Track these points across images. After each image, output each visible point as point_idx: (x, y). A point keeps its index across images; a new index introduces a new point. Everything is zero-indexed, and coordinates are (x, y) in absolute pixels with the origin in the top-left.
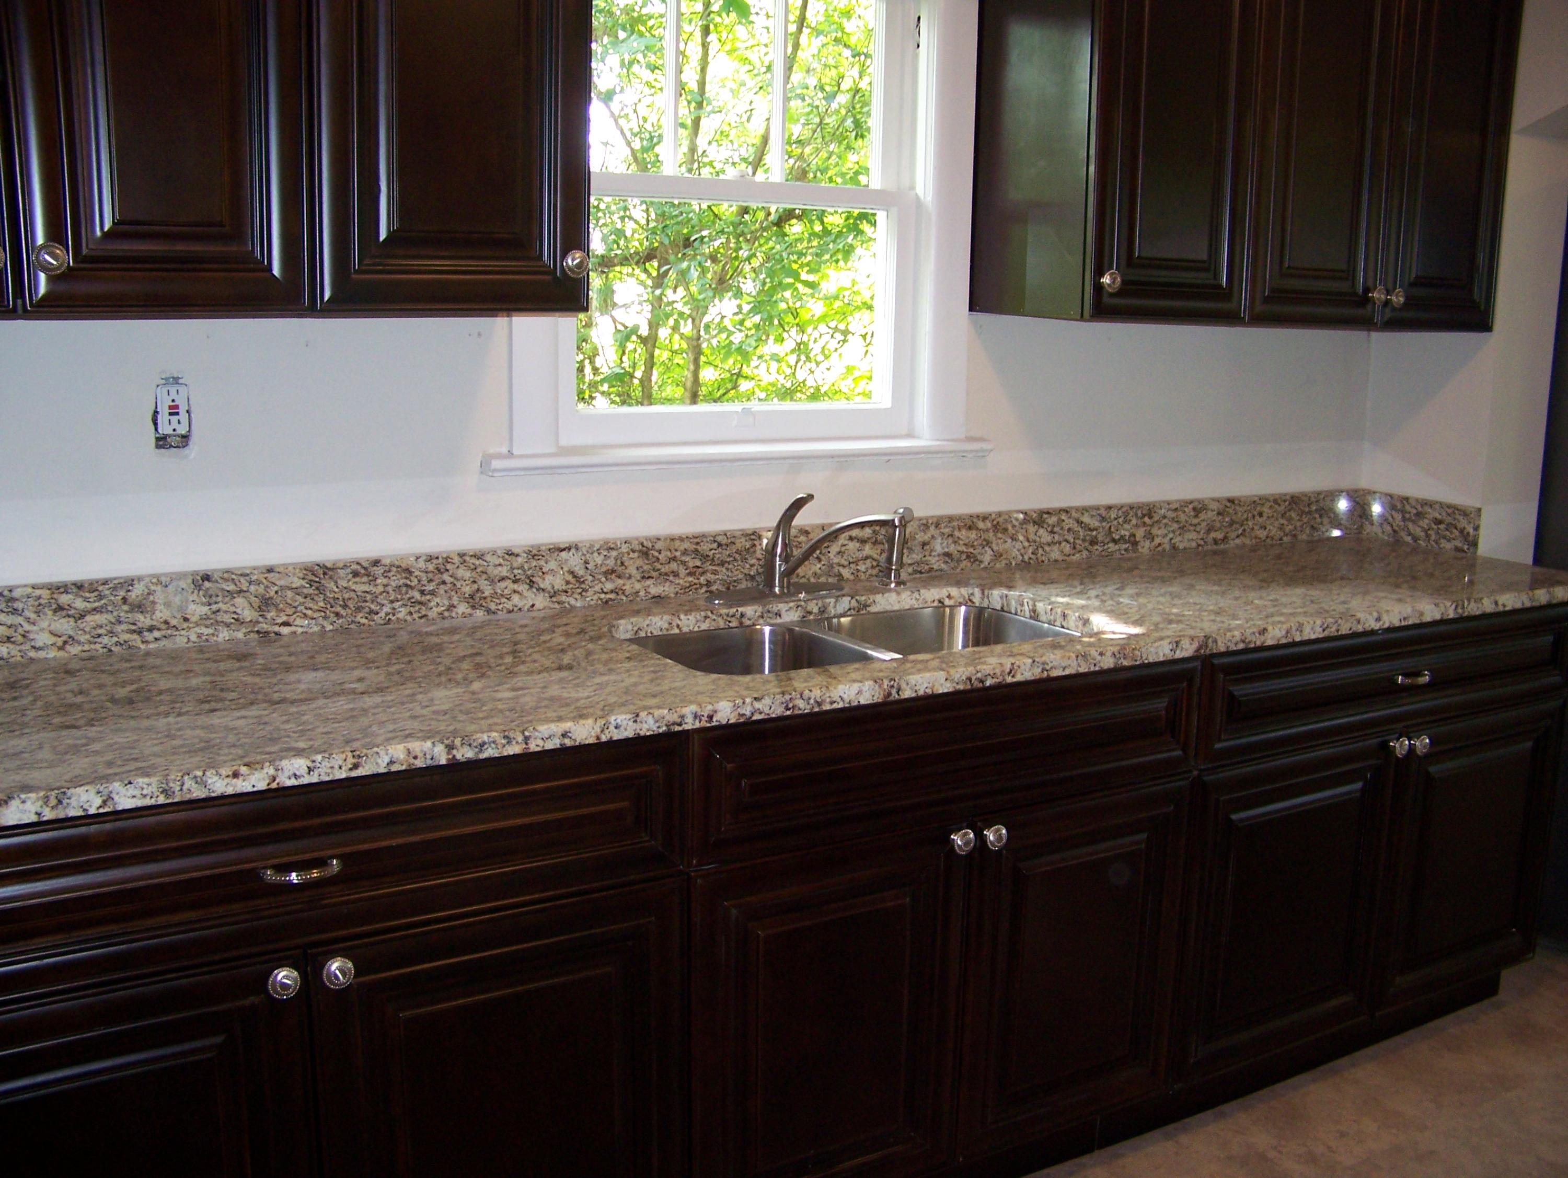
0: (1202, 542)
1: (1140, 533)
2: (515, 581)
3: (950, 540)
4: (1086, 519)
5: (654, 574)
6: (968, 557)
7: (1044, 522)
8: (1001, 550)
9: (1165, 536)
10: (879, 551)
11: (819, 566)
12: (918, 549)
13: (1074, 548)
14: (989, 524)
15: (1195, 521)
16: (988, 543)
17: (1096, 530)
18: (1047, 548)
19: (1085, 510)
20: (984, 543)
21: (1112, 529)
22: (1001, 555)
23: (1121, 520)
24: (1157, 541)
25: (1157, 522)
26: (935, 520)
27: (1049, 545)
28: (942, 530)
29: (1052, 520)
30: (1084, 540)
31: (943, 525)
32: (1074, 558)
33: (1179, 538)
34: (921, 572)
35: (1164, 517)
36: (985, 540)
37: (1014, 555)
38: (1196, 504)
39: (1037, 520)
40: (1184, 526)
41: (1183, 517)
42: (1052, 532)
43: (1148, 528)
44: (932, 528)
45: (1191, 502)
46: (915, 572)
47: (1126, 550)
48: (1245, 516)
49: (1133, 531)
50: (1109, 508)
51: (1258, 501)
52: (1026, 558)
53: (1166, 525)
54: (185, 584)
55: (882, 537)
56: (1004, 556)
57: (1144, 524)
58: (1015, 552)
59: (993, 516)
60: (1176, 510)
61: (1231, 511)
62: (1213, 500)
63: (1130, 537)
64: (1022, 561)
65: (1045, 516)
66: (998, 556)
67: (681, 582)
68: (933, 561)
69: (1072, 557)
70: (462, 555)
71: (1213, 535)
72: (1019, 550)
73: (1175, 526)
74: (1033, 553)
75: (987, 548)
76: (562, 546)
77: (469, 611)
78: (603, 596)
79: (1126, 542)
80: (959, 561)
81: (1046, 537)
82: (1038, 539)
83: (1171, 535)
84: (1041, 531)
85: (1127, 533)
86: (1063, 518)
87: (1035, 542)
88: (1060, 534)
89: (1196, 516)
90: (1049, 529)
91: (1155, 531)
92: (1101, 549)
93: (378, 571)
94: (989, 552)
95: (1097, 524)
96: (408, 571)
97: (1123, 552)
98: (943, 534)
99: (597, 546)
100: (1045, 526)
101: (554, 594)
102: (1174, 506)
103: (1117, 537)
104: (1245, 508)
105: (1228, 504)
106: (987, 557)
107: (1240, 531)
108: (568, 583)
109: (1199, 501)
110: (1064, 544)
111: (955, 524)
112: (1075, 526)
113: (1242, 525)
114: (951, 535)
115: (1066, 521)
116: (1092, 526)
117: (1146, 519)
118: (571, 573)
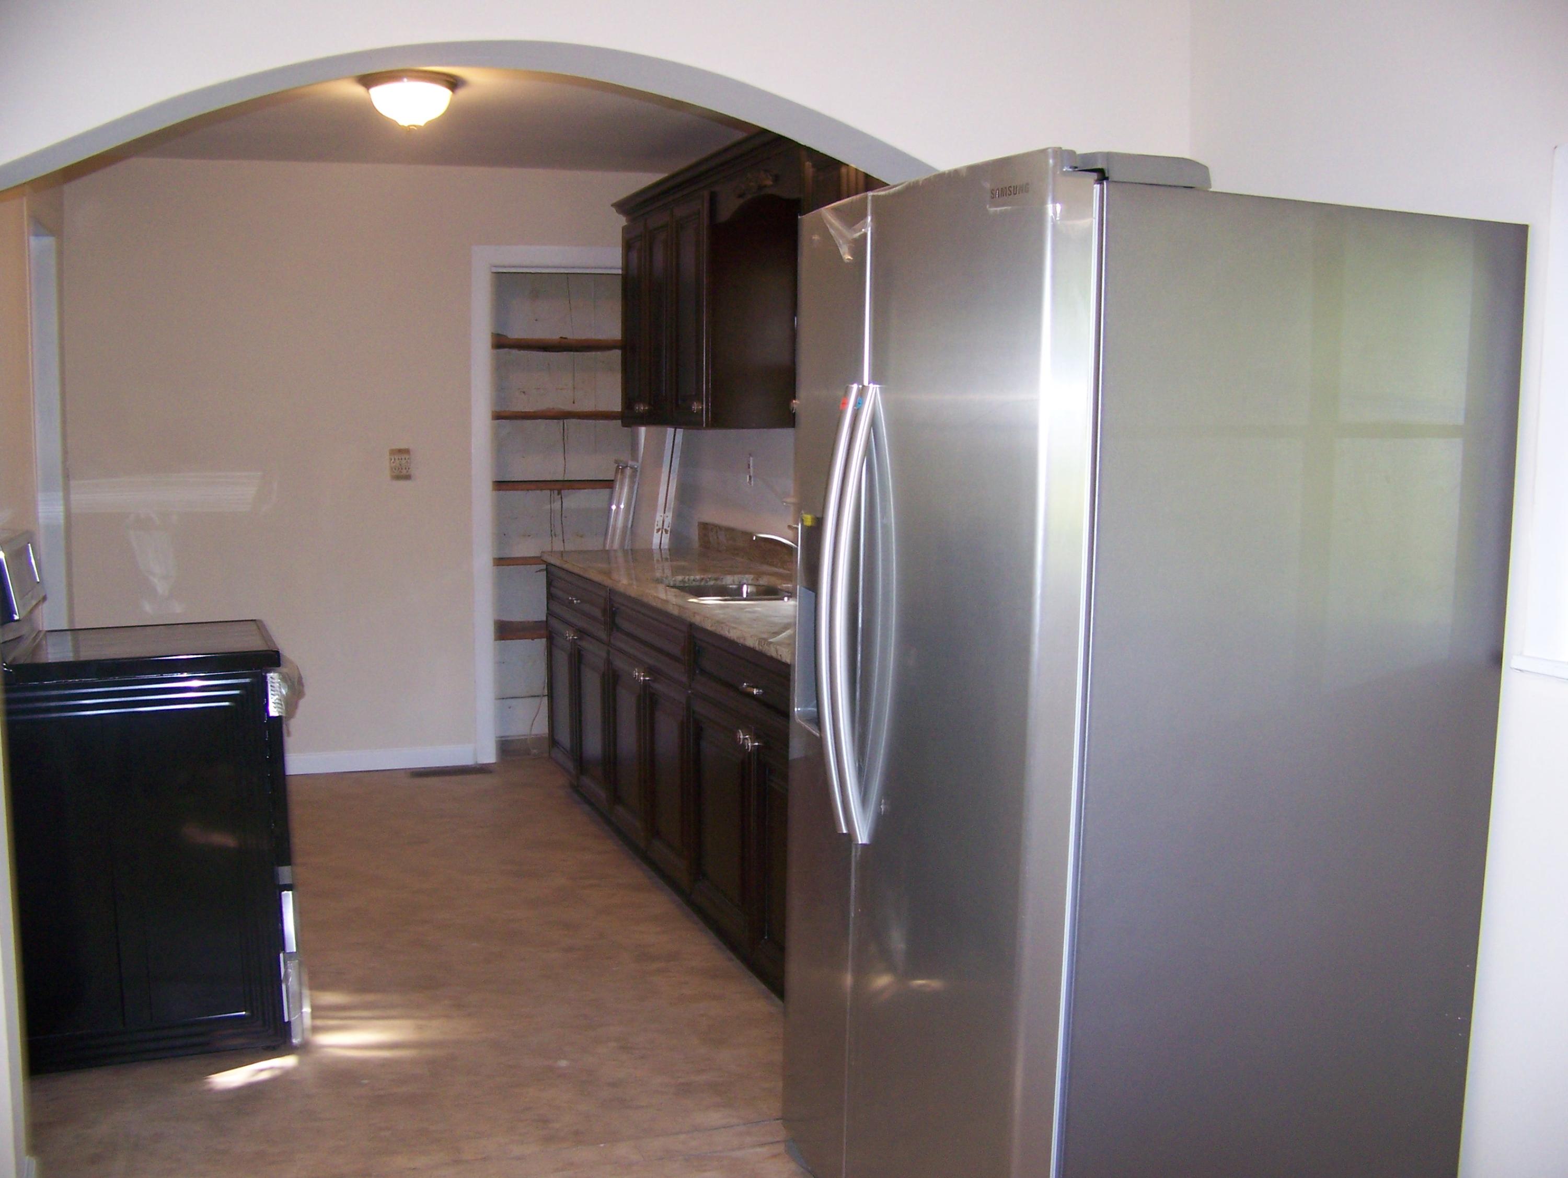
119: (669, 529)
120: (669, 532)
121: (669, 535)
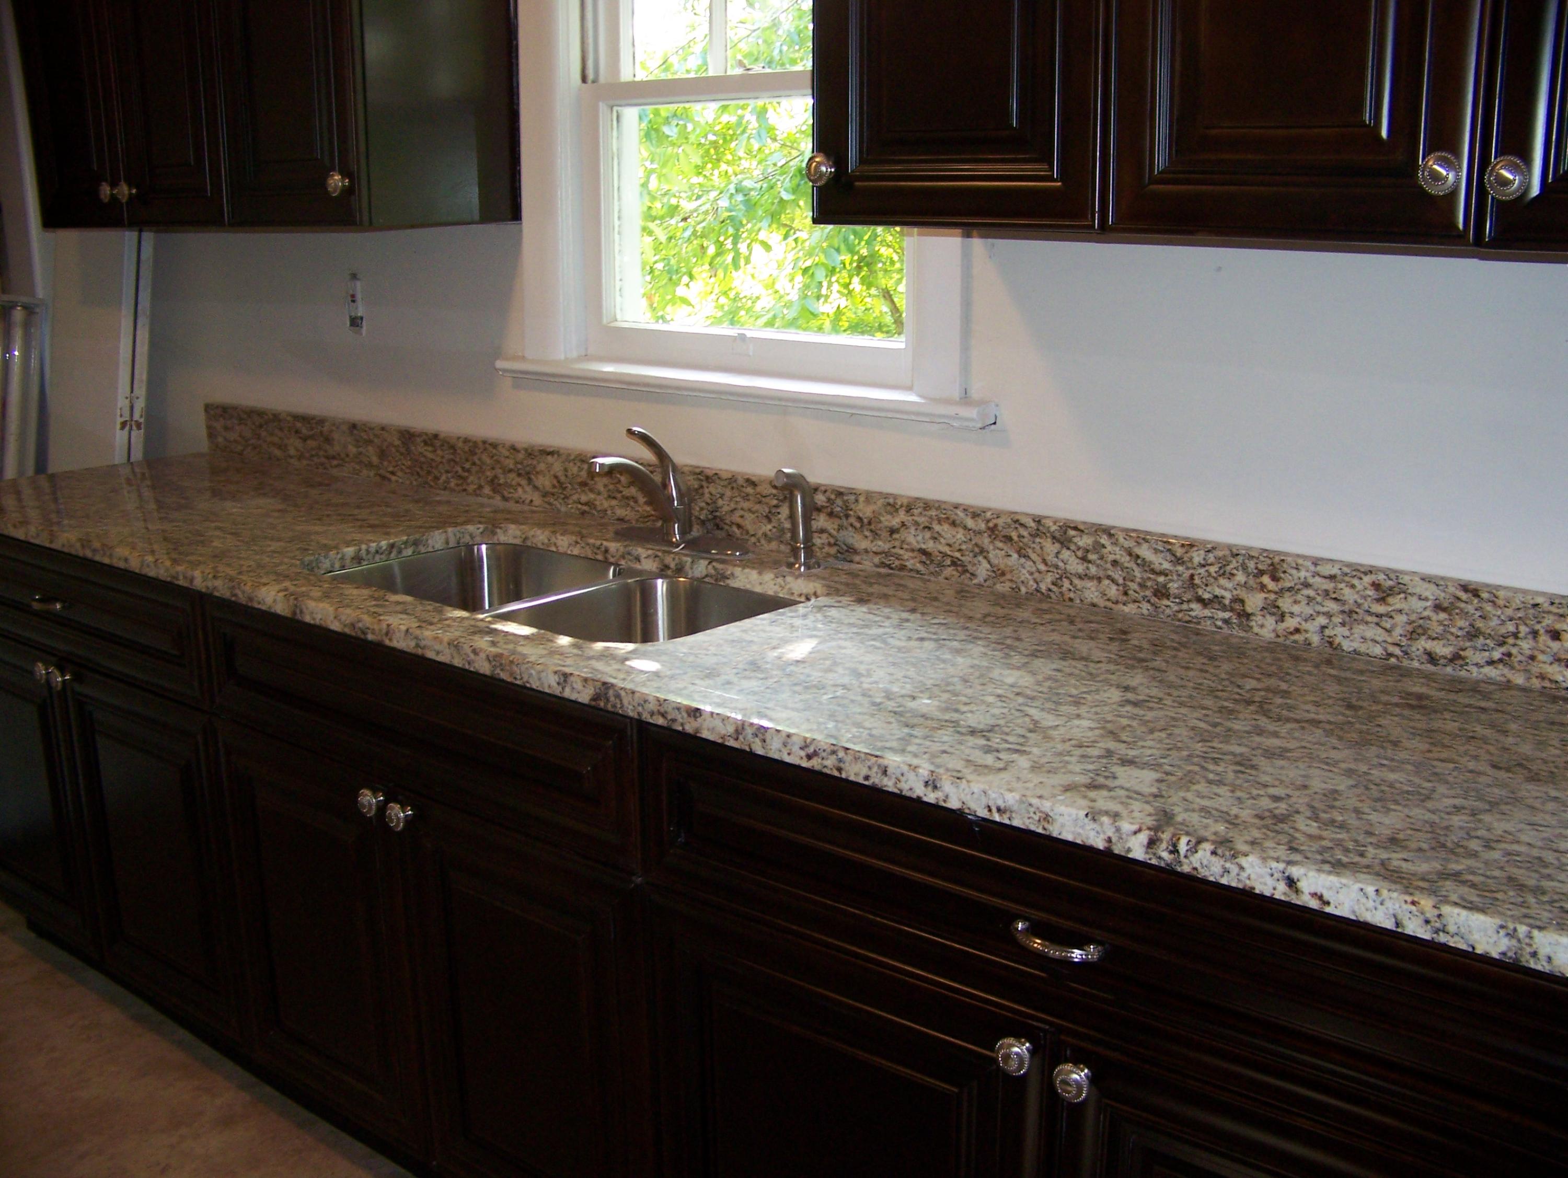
0: (1397, 651)
1: (1254, 601)
2: (519, 475)
3: (928, 534)
4: (1145, 552)
5: (619, 495)
6: (954, 564)
7: (1070, 541)
8: (1002, 566)
9: (1311, 618)
10: (836, 527)
11: (769, 527)
12: (885, 534)
13: (1126, 594)
14: (983, 526)
15: (1380, 609)
16: (983, 551)
17: (1166, 575)
18: (1076, 581)
19: (1142, 537)
20: (977, 550)
21: (1197, 581)
22: (1003, 574)
23: (1212, 569)
24: (1291, 623)
25: (1290, 589)
26: (905, 502)
27: (1080, 577)
28: (916, 518)
29: (1085, 541)
30: (1142, 586)
31: (916, 512)
32: (1126, 609)
33: (1345, 631)
34: (889, 567)
35: (1307, 585)
36: (976, 545)
37: (1023, 578)
38: (1381, 577)
39: (1057, 534)
40: (1351, 612)
41: (1349, 595)
42: (1084, 559)
43: (1273, 596)
44: (902, 513)
45: (1370, 571)
46: (883, 565)
47: (1226, 621)
48: (1511, 627)
49: (1243, 594)
50: (1190, 545)
51: (1546, 606)
52: (1043, 587)
53: (1310, 599)
54: (344, 428)
55: (839, 509)
56: (1008, 576)
57: (1263, 587)
58: (1024, 575)
59: (988, 515)
60: (1332, 578)
61: (1470, 608)
62: (1426, 579)
63: (1232, 601)
64: (1037, 590)
65: (1072, 533)
66: (999, 573)
67: (640, 509)
68: (906, 557)
69: (1120, 606)
70: (484, 442)
71: (1423, 644)
72: (1031, 574)
73: (1332, 606)
74: (1053, 584)
75: (980, 558)
76: (548, 450)
77: (491, 493)
78: (580, 506)
79: (1224, 608)
80: (940, 565)
81: (1076, 566)
82: (1061, 564)
83: (1322, 620)
84: (1066, 554)
85: (1228, 595)
86: (1103, 541)
87: (1057, 567)
88: (1098, 566)
89: (1382, 600)
90: (1080, 554)
91: (1285, 603)
92: (1176, 608)
93: (437, 443)
94: (985, 564)
95: (1166, 565)
96: (453, 447)
97: (1219, 623)
98: (917, 524)
99: (572, 457)
100: (1073, 547)
101: (545, 495)
102: (1327, 570)
103: (1206, 596)
104: (1509, 612)
105: (1464, 596)
106: (982, 570)
107: (1496, 655)
108: (554, 487)
109: (1387, 572)
110: (1106, 582)
111: (933, 513)
112: (1125, 559)
113: (1502, 644)
114: (929, 528)
115: (1109, 548)
116: (1157, 567)
117: (1266, 579)
118: (556, 477)
119: (142, 420)
120: (142, 426)
121: (142, 431)
